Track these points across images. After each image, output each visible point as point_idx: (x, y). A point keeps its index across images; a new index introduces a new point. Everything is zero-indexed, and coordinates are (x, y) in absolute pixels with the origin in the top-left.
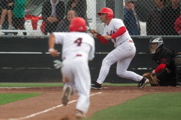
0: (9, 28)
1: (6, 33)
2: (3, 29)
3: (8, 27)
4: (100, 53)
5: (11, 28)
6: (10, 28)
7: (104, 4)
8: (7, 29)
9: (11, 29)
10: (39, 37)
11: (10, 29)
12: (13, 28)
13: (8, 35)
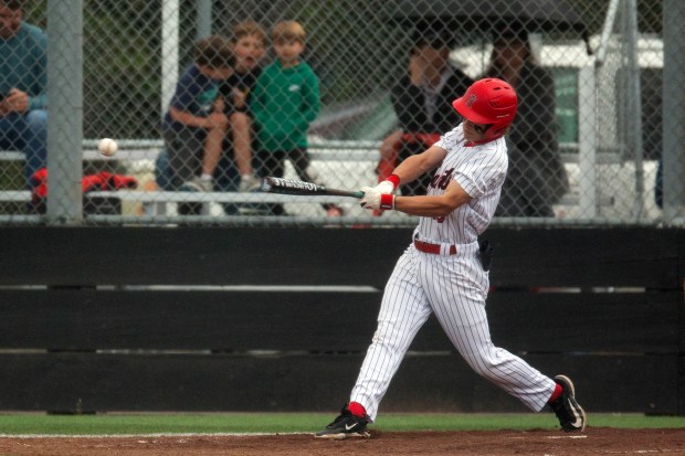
0: (243, 185)
1: (230, 208)
2: (216, 189)
3: (238, 180)
4: (611, 290)
5: (252, 184)
6: (248, 187)
7: (633, 87)
8: (233, 189)
9: (253, 191)
10: (365, 224)
11: (246, 190)
12: (258, 185)
13: (239, 214)
